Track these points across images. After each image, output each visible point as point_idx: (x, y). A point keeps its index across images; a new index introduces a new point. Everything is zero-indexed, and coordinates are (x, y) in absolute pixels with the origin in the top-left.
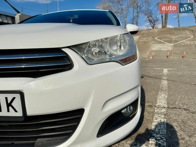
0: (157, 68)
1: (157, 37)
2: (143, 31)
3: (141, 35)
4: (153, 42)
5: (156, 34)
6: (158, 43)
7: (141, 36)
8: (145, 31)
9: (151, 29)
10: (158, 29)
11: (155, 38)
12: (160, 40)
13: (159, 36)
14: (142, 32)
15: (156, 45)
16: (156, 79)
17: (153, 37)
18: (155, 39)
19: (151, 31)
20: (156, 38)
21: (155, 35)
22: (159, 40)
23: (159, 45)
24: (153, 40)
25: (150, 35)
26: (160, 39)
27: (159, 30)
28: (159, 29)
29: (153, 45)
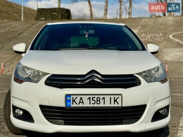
0: (177, 94)
1: (173, 34)
2: (144, 19)
3: (139, 27)
4: (164, 44)
5: (170, 27)
6: (176, 47)
7: (139, 29)
8: (147, 20)
9: (159, 16)
10: (174, 16)
11: (169, 35)
12: (180, 41)
13: (177, 31)
14: (141, 22)
15: (171, 50)
16: (176, 107)
17: (165, 34)
18: (169, 38)
19: (160, 20)
20: (171, 36)
21: (169, 29)
22: (177, 40)
23: (178, 49)
24: (164, 40)
25: (159, 29)
26: (179, 37)
27: (176, 19)
28: (177, 16)
29: (166, 50)
